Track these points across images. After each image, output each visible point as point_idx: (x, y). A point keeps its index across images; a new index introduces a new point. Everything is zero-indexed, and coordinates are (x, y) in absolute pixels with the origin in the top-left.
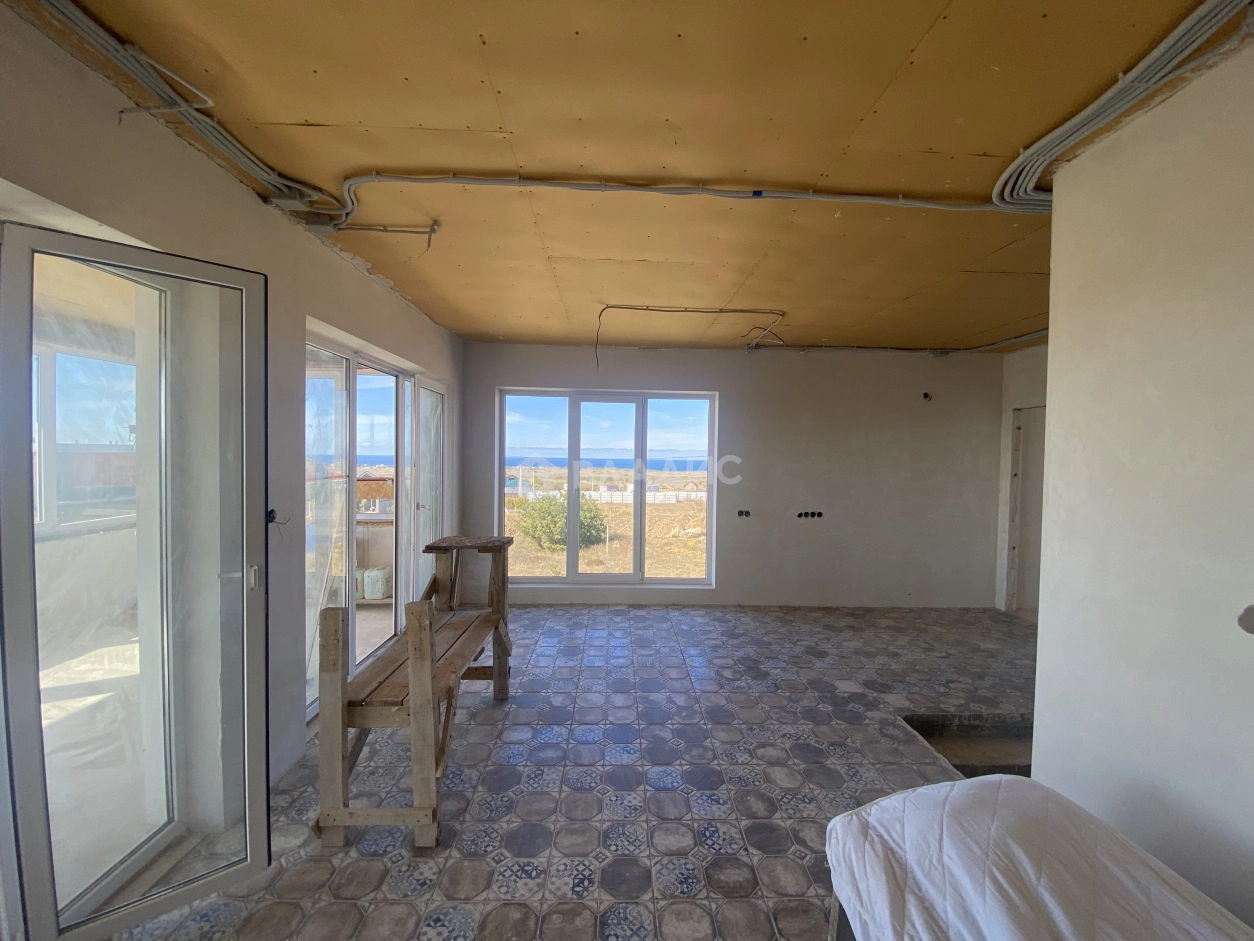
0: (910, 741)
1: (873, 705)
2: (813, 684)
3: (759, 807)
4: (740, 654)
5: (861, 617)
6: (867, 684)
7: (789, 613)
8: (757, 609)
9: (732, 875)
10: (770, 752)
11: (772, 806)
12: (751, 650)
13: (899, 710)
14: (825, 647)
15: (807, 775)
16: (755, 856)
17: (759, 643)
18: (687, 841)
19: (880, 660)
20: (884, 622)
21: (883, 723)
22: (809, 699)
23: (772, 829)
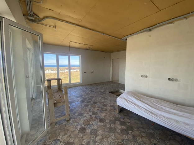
0: (111, 94)
1: (106, 92)
2: (99, 91)
3: (102, 103)
4: (89, 90)
5: (99, 84)
6: (104, 90)
7: (91, 85)
8: (87, 85)
9: (104, 109)
10: (100, 98)
11: (103, 103)
12: (90, 89)
13: (108, 92)
14: (98, 87)
15: (104, 99)
16: (105, 107)
17: (90, 88)
18: (98, 108)
19: (104, 88)
20: (101, 84)
21: (108, 93)
22: (100, 93)
23: (105, 105)
